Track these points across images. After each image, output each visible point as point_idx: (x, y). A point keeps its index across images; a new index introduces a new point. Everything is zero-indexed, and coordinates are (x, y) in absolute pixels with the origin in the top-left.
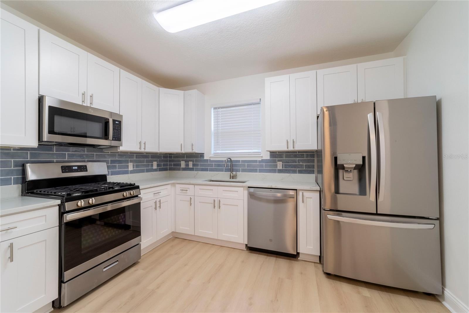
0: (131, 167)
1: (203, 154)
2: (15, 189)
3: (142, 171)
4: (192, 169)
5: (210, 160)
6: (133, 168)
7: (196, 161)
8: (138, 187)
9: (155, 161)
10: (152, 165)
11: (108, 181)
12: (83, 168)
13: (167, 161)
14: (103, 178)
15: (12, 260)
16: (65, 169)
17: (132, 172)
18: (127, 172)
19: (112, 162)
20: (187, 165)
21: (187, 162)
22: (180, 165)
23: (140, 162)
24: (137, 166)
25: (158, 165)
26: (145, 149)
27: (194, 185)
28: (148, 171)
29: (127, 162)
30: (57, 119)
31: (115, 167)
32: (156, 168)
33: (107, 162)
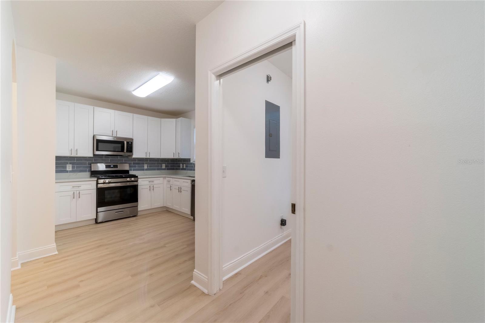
0: (146, 167)
1: (190, 159)
2: (88, 174)
3: (155, 170)
4: (185, 169)
5: (193, 163)
6: (148, 167)
7: (188, 164)
8: (137, 177)
9: (164, 163)
10: (162, 166)
11: (130, 173)
12: (116, 166)
13: (174, 164)
14: (127, 172)
15: (79, 198)
16: (107, 167)
17: (146, 170)
18: (143, 170)
19: (134, 163)
20: (183, 166)
21: (183, 164)
22: (180, 166)
23: (152, 164)
24: (150, 166)
25: (166, 166)
26: (149, 156)
27: (173, 178)
28: (158, 169)
29: (144, 164)
30: (100, 144)
31: (136, 167)
32: (165, 168)
33: (130, 164)
